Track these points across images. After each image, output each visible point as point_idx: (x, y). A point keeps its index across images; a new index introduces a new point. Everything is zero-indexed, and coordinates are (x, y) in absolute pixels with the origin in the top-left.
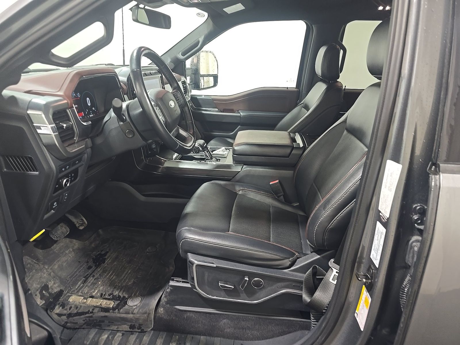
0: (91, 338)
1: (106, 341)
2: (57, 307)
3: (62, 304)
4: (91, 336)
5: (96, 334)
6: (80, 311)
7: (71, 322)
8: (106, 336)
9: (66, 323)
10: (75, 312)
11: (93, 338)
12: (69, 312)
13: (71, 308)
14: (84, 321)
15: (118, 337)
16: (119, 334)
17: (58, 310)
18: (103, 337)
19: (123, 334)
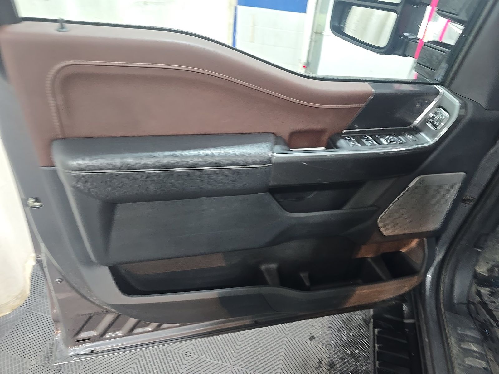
0: (465, 333)
1: (470, 350)
2: (488, 289)
3: (493, 292)
4: (468, 333)
5: (473, 337)
6: (494, 313)
7: (476, 308)
8: (475, 349)
9: (474, 304)
10: (491, 308)
11: (467, 336)
12: (488, 303)
13: (494, 302)
14: (484, 320)
15: (480, 363)
16: (484, 364)
17: (485, 291)
18: (472, 346)
19: (486, 369)
